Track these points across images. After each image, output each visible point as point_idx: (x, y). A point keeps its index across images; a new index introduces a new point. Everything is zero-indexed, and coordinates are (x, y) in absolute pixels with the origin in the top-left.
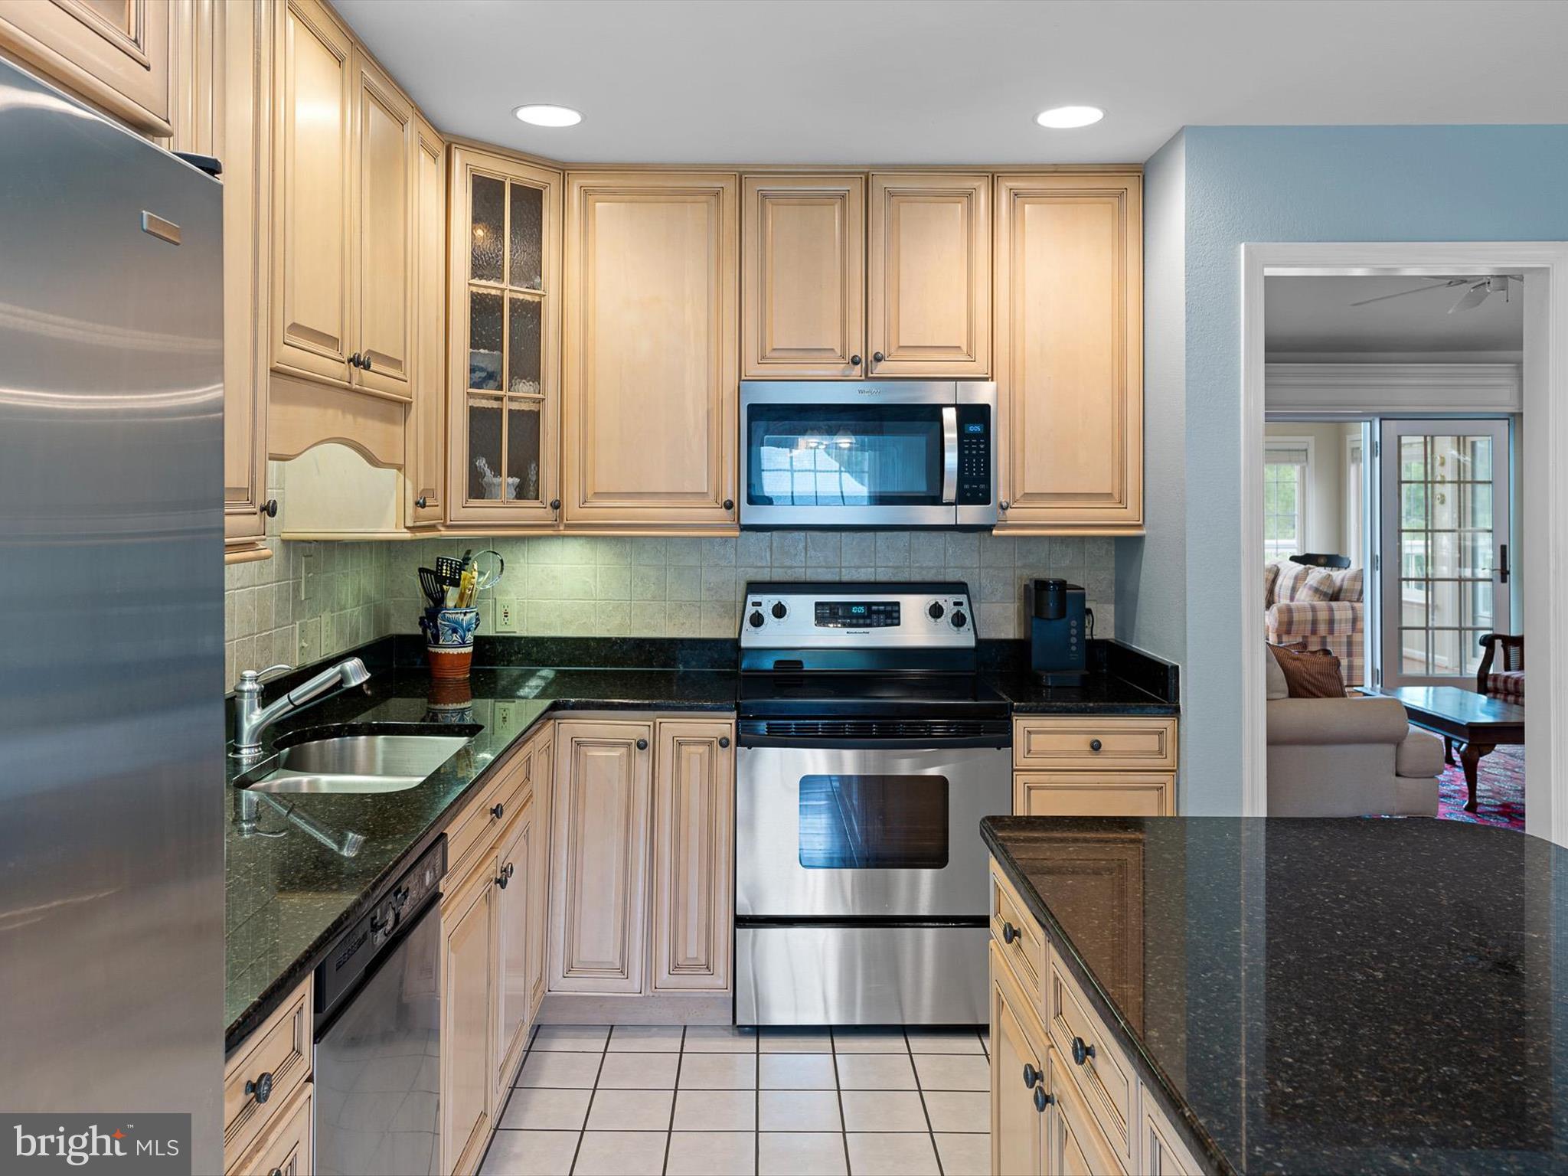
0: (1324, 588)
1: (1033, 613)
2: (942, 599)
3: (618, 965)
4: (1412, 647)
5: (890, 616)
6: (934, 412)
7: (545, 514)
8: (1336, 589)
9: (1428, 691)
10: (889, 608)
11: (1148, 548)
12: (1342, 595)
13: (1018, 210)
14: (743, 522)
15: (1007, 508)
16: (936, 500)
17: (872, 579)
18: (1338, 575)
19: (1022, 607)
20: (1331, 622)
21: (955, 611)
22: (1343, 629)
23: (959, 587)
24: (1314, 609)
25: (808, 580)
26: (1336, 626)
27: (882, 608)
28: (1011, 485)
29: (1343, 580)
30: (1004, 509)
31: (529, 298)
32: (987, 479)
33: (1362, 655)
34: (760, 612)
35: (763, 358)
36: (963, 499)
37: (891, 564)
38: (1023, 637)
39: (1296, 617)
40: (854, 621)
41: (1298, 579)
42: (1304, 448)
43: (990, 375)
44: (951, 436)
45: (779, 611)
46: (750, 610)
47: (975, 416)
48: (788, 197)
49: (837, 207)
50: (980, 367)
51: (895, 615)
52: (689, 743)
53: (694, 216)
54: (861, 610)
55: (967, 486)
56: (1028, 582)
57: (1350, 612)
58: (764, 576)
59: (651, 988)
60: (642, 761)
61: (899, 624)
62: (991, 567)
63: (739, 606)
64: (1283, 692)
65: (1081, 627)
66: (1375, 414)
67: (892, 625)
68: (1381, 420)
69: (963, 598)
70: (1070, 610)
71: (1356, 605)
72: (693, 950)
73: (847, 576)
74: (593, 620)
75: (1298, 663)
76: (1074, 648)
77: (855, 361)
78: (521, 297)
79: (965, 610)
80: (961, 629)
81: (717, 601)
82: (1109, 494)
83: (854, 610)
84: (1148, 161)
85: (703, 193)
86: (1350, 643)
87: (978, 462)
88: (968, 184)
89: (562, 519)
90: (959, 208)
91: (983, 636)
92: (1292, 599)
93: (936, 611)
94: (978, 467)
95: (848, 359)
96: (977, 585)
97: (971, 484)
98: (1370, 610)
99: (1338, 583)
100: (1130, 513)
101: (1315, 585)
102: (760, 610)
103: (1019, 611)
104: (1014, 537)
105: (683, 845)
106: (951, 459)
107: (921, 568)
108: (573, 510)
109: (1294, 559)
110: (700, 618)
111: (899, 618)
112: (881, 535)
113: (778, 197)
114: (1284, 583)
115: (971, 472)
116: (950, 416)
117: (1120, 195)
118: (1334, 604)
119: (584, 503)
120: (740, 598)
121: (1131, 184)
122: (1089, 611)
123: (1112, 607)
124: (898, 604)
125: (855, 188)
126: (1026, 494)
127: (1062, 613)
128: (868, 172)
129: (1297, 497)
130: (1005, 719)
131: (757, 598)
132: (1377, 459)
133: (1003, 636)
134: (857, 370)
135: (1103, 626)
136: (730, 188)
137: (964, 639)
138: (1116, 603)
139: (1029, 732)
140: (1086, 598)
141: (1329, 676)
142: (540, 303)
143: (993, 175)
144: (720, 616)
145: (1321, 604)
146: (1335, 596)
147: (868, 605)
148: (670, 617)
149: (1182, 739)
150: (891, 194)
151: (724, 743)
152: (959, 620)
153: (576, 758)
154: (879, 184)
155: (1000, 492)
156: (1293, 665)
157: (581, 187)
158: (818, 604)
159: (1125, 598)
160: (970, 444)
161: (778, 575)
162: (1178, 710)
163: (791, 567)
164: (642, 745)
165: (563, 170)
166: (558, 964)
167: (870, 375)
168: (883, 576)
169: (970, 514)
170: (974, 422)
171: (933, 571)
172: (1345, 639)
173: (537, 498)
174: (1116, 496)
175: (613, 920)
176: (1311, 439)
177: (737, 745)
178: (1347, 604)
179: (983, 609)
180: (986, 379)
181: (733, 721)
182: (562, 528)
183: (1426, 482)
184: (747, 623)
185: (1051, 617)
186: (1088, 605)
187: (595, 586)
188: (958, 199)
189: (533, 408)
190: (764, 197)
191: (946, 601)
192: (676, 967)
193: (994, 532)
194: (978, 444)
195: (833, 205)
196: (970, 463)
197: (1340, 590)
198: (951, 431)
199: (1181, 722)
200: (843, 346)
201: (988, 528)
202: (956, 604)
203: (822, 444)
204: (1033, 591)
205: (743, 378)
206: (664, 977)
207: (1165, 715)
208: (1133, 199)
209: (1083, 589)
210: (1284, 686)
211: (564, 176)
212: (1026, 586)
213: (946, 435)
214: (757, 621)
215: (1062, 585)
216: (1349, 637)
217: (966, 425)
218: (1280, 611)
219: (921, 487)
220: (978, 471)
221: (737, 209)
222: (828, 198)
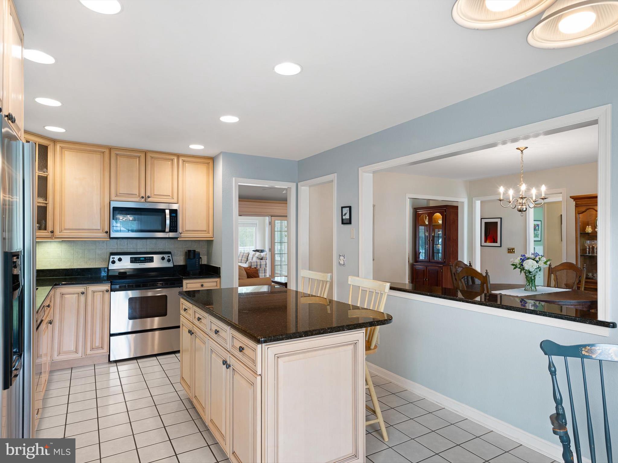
0: (259, 257)
1: (188, 258)
2: (164, 256)
3: (75, 351)
4: (278, 271)
5: (151, 260)
6: (163, 211)
7: (50, 234)
8: (262, 257)
9: (281, 278)
10: (150, 258)
11: (214, 243)
12: (263, 259)
13: (184, 165)
14: (111, 236)
15: (181, 233)
16: (164, 231)
17: (146, 251)
18: (262, 254)
19: (185, 257)
20: (261, 265)
21: (168, 258)
22: (263, 266)
23: (169, 253)
24: (257, 262)
25: (128, 252)
26: (262, 266)
27: (149, 258)
28: (183, 227)
29: (263, 255)
30: (181, 234)
31: (43, 175)
32: (177, 227)
33: (267, 273)
34: (115, 260)
35: (117, 195)
36: (171, 231)
37: (151, 248)
38: (185, 264)
39: (252, 264)
40: (141, 262)
41: (253, 255)
42: (256, 223)
43: (177, 202)
44: (168, 216)
45: (120, 260)
46: (111, 260)
47: (174, 213)
48: (124, 156)
49: (138, 159)
50: (175, 200)
51: (152, 260)
52: (96, 292)
53: (97, 157)
54: (143, 259)
55: (172, 228)
56: (186, 251)
57: (265, 262)
58: (115, 251)
59: (85, 355)
60: (82, 298)
61: (153, 262)
62: (177, 248)
63: (108, 259)
64: (246, 277)
65: (199, 262)
66: (270, 215)
67: (151, 262)
68: (271, 216)
69: (170, 255)
70: (196, 257)
71: (266, 261)
72: (97, 343)
73: (139, 251)
74: (61, 264)
75: (249, 271)
76: (197, 265)
77: (142, 197)
78: (41, 175)
79: (170, 258)
80: (170, 262)
81: (101, 258)
82: (205, 230)
83: (141, 259)
84: (215, 156)
85: (99, 152)
86: (265, 270)
87: (175, 223)
88: (172, 157)
89: (54, 235)
90: (170, 163)
91: (175, 264)
92: (252, 260)
93: (163, 259)
94: (174, 224)
95: (141, 197)
96: (173, 252)
97: (173, 228)
98: (268, 262)
99: (262, 256)
100: (210, 235)
101: (257, 256)
102: (114, 259)
103: (184, 258)
104: (183, 240)
105: (95, 318)
106: (168, 222)
107: (159, 248)
108: (57, 233)
109: (253, 251)
110: (96, 262)
111: (153, 260)
112: (148, 240)
113: (121, 155)
114: (250, 256)
115: (173, 225)
116: (167, 212)
117: (208, 164)
118: (261, 261)
119: (61, 232)
120: (108, 257)
121: (211, 161)
122: (201, 258)
123: (206, 257)
124: (153, 257)
125: (143, 156)
126: (186, 230)
127: (194, 257)
128: (146, 152)
129: (254, 235)
130: (181, 281)
131: (113, 257)
132: (270, 226)
133: (180, 264)
134: (143, 200)
135: (204, 261)
136: (107, 151)
137: (170, 265)
138: (207, 256)
139: (187, 283)
140: (200, 254)
141: (256, 273)
142: (47, 177)
143: (178, 156)
144: (102, 262)
145: (259, 261)
146: (262, 259)
147: (145, 258)
148: (86, 262)
149: (221, 282)
150: (152, 158)
151: (107, 291)
152: (169, 261)
153: (62, 298)
154: (149, 155)
155: (180, 230)
156: (248, 271)
157: (60, 146)
158: (131, 258)
159: (209, 255)
160: (173, 218)
161: (119, 251)
162: (220, 276)
163: (123, 249)
164: (83, 293)
165: (55, 141)
166: (56, 353)
167: (146, 201)
168: (148, 250)
169: (171, 235)
170: (173, 213)
171: (162, 249)
172: (264, 269)
173: (46, 230)
174: (207, 231)
175: (73, 338)
176: (257, 221)
177: (111, 291)
178: (264, 260)
179: (175, 258)
180: (176, 203)
181: (110, 286)
182: (54, 238)
183: (281, 231)
184: (110, 263)
185: (192, 258)
186: (200, 256)
187: (62, 255)
188: (169, 161)
189: (45, 205)
190: (117, 155)
191: (166, 256)
192: (92, 349)
193: (178, 239)
194: (174, 218)
195: (137, 158)
196: (173, 223)
197: (263, 258)
198: (168, 215)
199: (221, 279)
200: (139, 194)
201: (177, 238)
202: (168, 257)
203: (124, 218)
204: (188, 253)
205: (111, 200)
206: (89, 352)
207: (218, 278)
208: (211, 164)
209: (199, 252)
210: (246, 276)
211: (55, 143)
212: (186, 252)
213: (167, 216)
214: (113, 262)
215: (194, 251)
216: (265, 268)
217: (171, 214)
218: (249, 263)
219: (160, 228)
220: (174, 225)
221: (109, 157)
222: (135, 157)
